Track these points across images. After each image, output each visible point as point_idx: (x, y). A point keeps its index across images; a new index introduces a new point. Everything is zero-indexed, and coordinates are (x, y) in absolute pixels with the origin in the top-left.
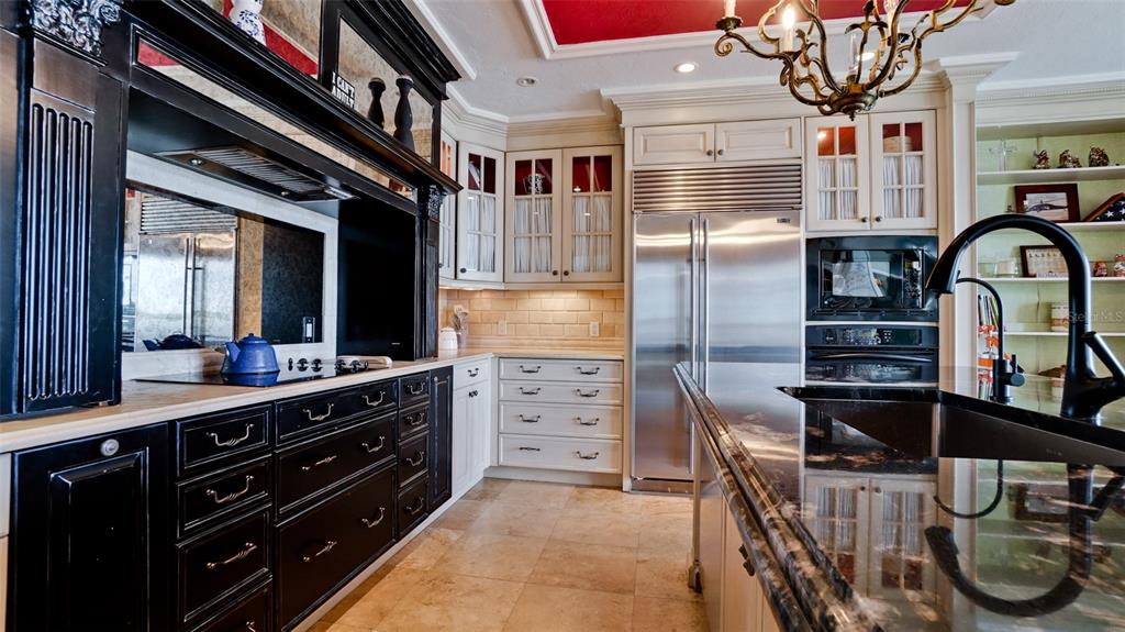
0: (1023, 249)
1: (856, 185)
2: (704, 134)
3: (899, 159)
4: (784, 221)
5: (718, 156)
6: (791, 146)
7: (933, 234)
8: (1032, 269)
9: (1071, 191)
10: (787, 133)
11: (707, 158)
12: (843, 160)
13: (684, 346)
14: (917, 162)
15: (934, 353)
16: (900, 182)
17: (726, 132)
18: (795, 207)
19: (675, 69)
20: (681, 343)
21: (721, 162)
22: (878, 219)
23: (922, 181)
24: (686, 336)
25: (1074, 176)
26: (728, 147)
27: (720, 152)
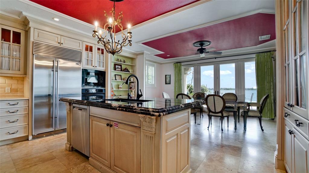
0: (115, 75)
1: (92, 59)
2: (58, 37)
3: (100, 55)
4: (77, 64)
5: (61, 45)
6: (79, 47)
7: (105, 71)
8: (116, 79)
9: (121, 66)
10: (79, 44)
11: (58, 44)
12: (90, 53)
13: (51, 94)
14: (103, 56)
15: (105, 94)
16: (100, 60)
17: (64, 39)
18: (80, 61)
19: (53, 18)
20: (50, 94)
21: (62, 46)
22: (96, 67)
23: (103, 61)
24: (51, 92)
25: (121, 64)
26: (64, 43)
27: (62, 44)
